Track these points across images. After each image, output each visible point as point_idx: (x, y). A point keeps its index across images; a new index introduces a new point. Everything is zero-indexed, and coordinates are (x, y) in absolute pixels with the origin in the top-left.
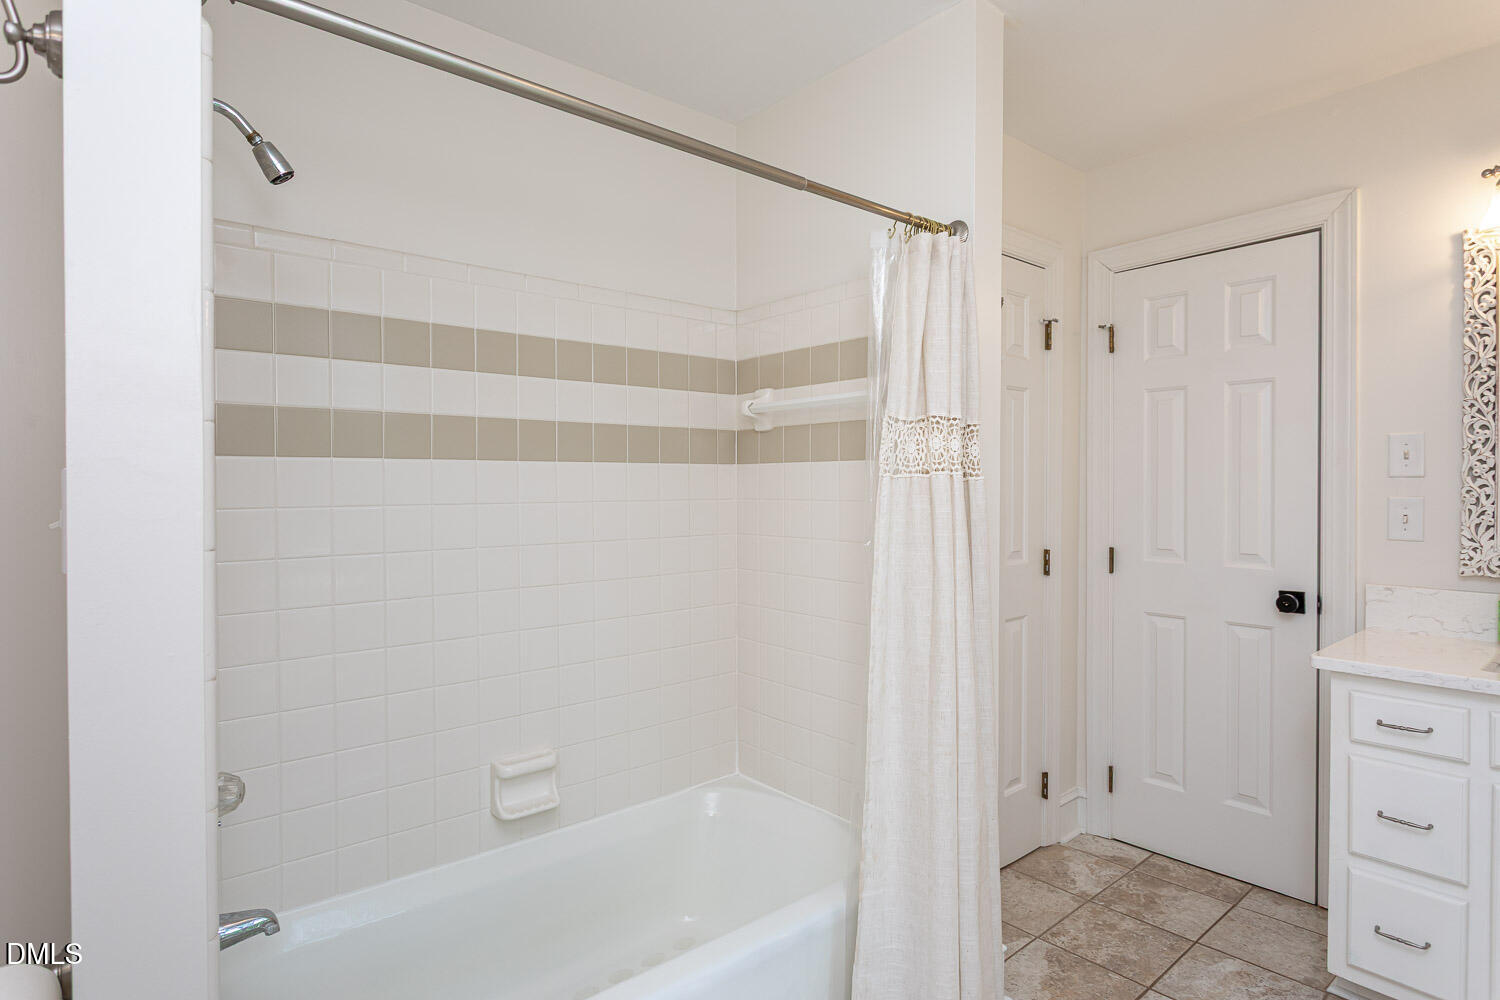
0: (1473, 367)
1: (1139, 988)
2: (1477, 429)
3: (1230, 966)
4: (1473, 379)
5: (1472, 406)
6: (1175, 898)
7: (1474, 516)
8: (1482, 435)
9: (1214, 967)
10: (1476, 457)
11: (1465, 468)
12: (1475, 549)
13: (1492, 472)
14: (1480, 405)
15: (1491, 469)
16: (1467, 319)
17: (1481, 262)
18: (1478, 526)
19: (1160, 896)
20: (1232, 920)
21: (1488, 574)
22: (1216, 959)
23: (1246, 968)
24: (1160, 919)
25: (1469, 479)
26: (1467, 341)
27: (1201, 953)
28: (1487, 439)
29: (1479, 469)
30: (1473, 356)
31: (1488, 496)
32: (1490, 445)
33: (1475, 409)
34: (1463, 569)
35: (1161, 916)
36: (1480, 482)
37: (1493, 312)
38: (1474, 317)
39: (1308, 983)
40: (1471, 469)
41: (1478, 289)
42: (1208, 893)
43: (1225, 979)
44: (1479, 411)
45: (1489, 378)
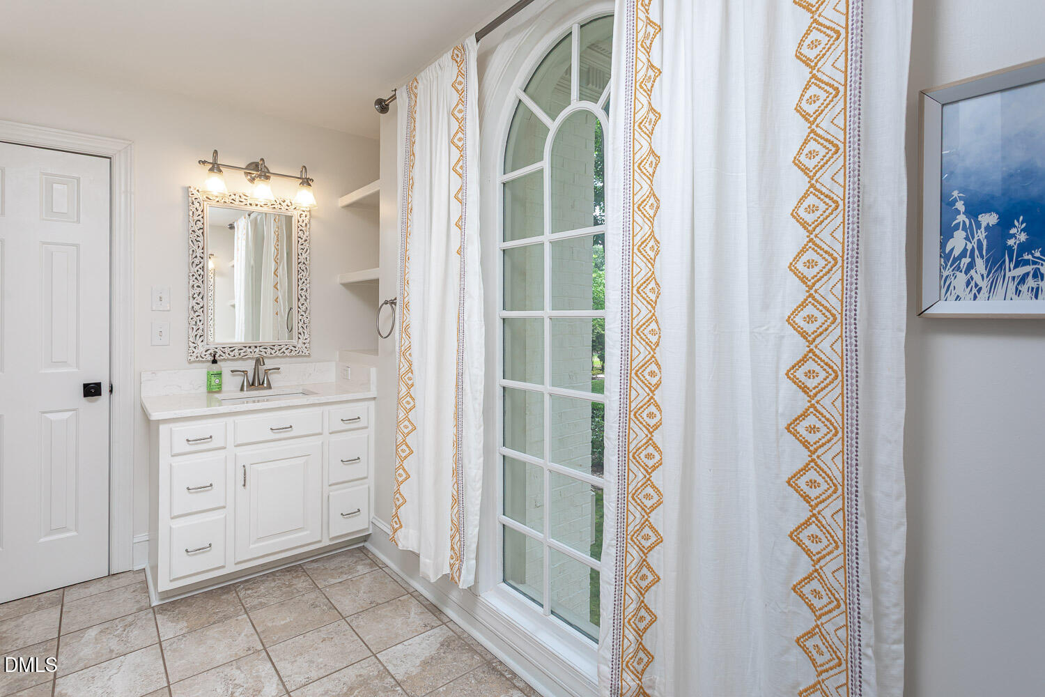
0: (194, 256)
1: (48, 684)
2: (195, 287)
3: (92, 633)
4: (193, 262)
5: (193, 275)
6: (17, 626)
7: (195, 330)
8: (198, 290)
9: (82, 641)
10: (195, 301)
11: (190, 307)
12: (195, 348)
13: (202, 309)
14: (196, 276)
15: (202, 307)
16: (191, 232)
17: (197, 205)
18: (196, 335)
19: (5, 632)
20: (69, 612)
21: (201, 359)
22: (82, 635)
23: (102, 627)
24: (20, 643)
25: (192, 312)
26: (190, 242)
27: (69, 638)
28: (200, 293)
29: (197, 307)
30: (193, 251)
31: (200, 321)
32: (201, 296)
33: (194, 277)
34: (190, 358)
35: (18, 641)
36: (197, 314)
37: (202, 230)
38: (194, 231)
39: (140, 610)
40: (193, 307)
41: (196, 218)
42: (38, 609)
43: (96, 640)
44: (196, 278)
45: (200, 263)
